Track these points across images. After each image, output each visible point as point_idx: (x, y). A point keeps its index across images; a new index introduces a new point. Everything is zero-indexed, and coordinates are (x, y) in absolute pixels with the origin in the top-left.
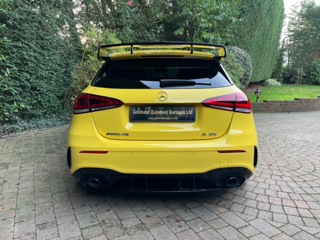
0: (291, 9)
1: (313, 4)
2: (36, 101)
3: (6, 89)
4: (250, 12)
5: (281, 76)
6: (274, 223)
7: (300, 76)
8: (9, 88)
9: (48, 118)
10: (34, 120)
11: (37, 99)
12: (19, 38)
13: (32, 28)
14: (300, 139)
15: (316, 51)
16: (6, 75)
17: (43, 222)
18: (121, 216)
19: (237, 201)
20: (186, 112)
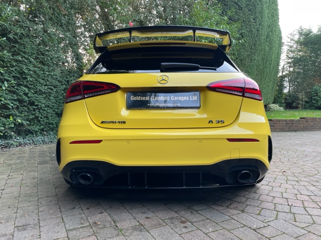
0: (289, 38)
1: (311, 32)
2: (33, 117)
3: (2, 102)
4: (249, 36)
5: (283, 101)
6: (297, 224)
7: (302, 101)
8: (5, 101)
9: (45, 135)
10: (30, 136)
11: (34, 114)
12: (20, 52)
13: (33, 43)
14: (312, 151)
15: (317, 76)
16: (4, 88)
17: (24, 224)
18: (116, 218)
19: (251, 204)
20: (189, 98)
